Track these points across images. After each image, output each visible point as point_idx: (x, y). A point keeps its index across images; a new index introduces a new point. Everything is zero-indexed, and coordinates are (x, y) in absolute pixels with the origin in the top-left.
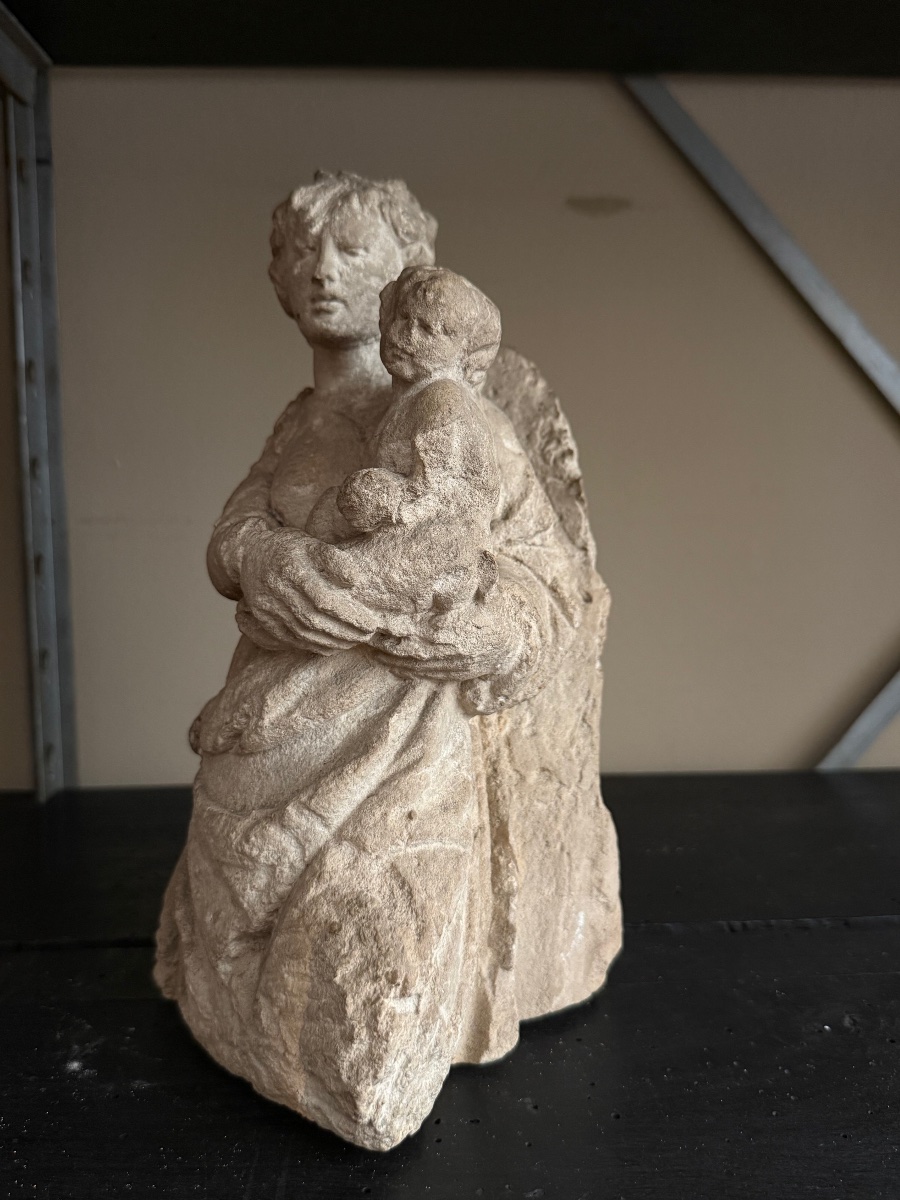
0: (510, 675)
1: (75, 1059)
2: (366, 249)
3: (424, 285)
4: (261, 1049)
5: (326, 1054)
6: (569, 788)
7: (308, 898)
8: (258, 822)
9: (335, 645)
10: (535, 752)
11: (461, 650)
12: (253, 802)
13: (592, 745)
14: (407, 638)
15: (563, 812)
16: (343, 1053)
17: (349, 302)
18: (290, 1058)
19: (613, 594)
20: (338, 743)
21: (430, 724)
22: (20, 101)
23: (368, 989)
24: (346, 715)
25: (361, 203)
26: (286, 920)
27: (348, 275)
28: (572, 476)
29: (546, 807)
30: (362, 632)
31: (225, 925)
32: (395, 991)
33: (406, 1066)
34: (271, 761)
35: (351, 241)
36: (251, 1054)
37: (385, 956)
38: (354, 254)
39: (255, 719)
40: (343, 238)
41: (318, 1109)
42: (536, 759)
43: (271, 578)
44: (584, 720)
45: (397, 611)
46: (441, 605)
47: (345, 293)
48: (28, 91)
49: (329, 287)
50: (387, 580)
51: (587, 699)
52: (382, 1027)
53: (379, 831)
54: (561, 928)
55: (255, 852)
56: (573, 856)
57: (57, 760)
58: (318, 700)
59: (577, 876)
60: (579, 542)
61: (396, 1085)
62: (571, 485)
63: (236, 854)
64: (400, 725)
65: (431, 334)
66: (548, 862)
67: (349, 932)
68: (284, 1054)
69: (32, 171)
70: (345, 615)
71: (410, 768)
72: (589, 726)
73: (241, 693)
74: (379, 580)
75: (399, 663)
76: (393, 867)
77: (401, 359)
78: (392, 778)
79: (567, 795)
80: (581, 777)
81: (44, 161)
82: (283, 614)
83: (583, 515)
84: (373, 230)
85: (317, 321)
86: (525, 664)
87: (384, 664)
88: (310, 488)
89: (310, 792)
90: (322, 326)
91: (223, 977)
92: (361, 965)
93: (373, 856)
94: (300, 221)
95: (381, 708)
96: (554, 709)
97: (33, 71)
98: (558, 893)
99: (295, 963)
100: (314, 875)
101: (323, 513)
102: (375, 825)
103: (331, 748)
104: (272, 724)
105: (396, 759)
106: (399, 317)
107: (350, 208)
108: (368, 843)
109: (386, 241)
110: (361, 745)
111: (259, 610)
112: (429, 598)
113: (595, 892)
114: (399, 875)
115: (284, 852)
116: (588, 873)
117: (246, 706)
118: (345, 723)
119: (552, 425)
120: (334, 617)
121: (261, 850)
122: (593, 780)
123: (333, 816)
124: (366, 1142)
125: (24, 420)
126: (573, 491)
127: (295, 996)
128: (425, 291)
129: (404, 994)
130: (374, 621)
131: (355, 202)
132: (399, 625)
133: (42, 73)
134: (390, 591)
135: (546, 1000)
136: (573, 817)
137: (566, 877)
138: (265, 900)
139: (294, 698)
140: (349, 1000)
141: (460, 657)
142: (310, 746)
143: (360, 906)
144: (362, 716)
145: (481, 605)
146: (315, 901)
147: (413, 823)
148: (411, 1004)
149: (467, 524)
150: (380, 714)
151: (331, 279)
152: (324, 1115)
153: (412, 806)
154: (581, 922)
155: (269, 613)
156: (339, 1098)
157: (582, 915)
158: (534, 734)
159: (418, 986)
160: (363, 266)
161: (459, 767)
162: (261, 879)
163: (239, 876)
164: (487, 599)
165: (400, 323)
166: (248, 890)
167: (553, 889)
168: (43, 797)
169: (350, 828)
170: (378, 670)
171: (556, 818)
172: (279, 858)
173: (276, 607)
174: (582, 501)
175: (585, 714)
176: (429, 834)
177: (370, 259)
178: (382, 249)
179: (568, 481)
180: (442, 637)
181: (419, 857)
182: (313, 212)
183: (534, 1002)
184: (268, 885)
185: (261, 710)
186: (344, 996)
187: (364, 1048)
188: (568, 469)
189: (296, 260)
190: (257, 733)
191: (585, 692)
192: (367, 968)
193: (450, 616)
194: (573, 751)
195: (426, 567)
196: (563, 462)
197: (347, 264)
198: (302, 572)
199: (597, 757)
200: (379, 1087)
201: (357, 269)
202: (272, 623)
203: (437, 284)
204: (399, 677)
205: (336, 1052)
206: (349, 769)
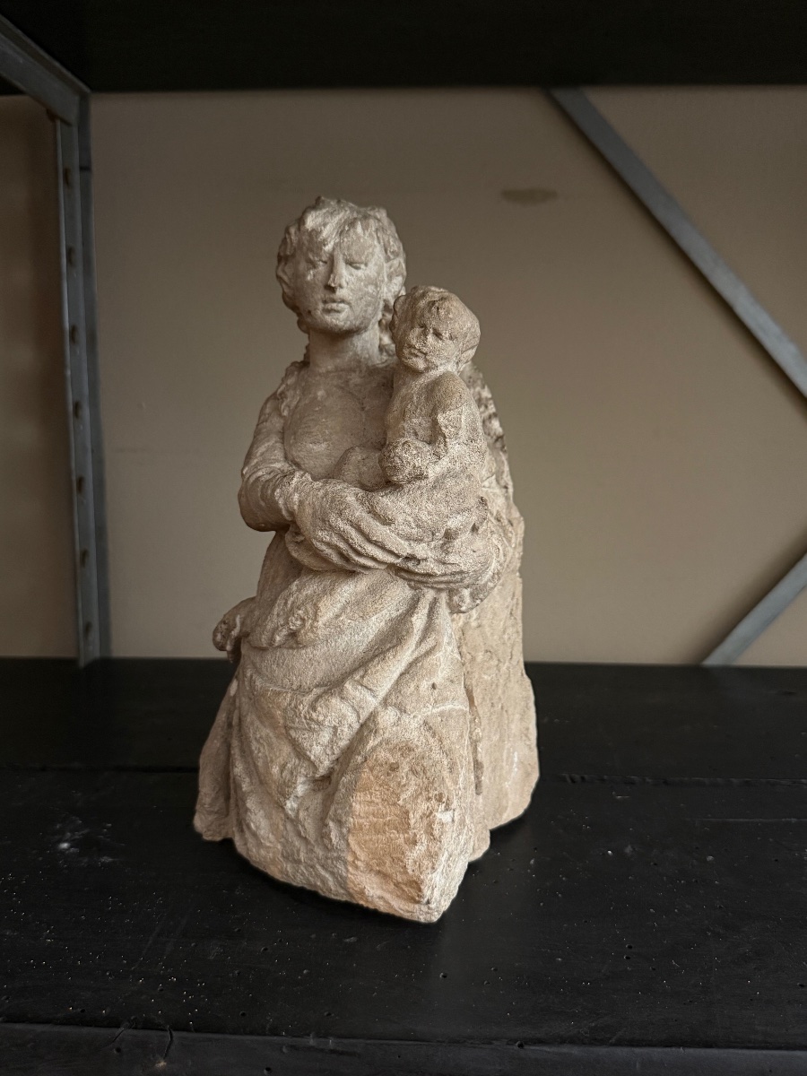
0: (485, 585)
2: (366, 265)
3: (437, 304)
4: (330, 861)
5: (394, 856)
6: (504, 663)
7: (368, 748)
8: (319, 697)
9: (377, 566)
10: (481, 639)
11: (463, 568)
12: (308, 682)
13: (518, 632)
14: (426, 560)
15: (501, 681)
16: (408, 853)
17: (353, 304)
18: (359, 863)
19: (525, 521)
20: (371, 637)
21: (437, 621)
22: (66, 123)
23: (423, 806)
24: (375, 617)
25: (363, 230)
26: (351, 765)
27: (353, 283)
28: (497, 433)
29: (489, 678)
30: (398, 556)
31: (292, 773)
32: (442, 807)
33: (449, 859)
34: (320, 652)
35: (356, 258)
36: (318, 867)
37: (433, 783)
38: (357, 268)
39: (310, 621)
40: (350, 255)
41: (381, 898)
42: (482, 644)
43: (333, 518)
44: (511, 614)
45: (419, 540)
46: (449, 536)
47: (350, 297)
48: (73, 116)
49: (340, 293)
50: (417, 519)
51: (512, 599)
52: (436, 833)
53: (414, 698)
54: (504, 764)
55: (321, 718)
56: (510, 713)
57: (94, 636)
58: (359, 607)
59: (513, 726)
60: (503, 483)
61: (443, 873)
62: (497, 440)
63: (304, 720)
64: (419, 621)
65: (441, 339)
66: (494, 718)
67: (405, 768)
68: (354, 862)
69: (76, 177)
70: (389, 546)
71: (428, 653)
72: (515, 619)
73: (293, 602)
74: (412, 520)
75: (417, 578)
76: (426, 723)
77: (417, 356)
78: (416, 661)
79: (504, 668)
80: (512, 655)
81: (85, 168)
82: (342, 545)
83: (506, 463)
84: (371, 250)
85: (328, 318)
86: (496, 576)
87: (404, 579)
88: (324, 445)
89: (361, 673)
90: (332, 322)
91: (290, 812)
92: (416, 791)
93: (412, 716)
94: (314, 239)
95: (401, 611)
96: (491, 607)
97: (77, 98)
98: (501, 740)
99: (362, 794)
100: (371, 731)
101: (351, 468)
102: (411, 694)
103: (366, 641)
104: (325, 625)
105: (417, 647)
106: (416, 325)
107: (355, 233)
108: (408, 707)
109: (379, 258)
110: (394, 636)
111: (319, 541)
112: (443, 531)
113: (524, 738)
114: (430, 728)
115: (344, 717)
116: (519, 723)
117: (300, 612)
118: (375, 624)
119: (479, 394)
120: (383, 548)
121: (326, 716)
122: (519, 659)
123: (379, 688)
124: (421, 917)
125: (68, 373)
126: (498, 445)
127: (362, 818)
128: (438, 309)
129: (447, 809)
130: (405, 548)
131: (359, 229)
132: (420, 550)
133: (84, 98)
134: (418, 526)
135: (498, 816)
136: (508, 685)
137: (506, 728)
138: (329, 752)
139: (339, 606)
140: (411, 815)
141: (461, 572)
142: (350, 640)
143: (410, 751)
144: (387, 618)
145: (475, 534)
146: (374, 749)
147: (436, 691)
148: (448, 816)
149: (469, 477)
150: (400, 615)
151: (341, 286)
152: (386, 902)
153: (434, 680)
154: (516, 759)
155: (329, 544)
156: (404, 887)
157: (516, 754)
158: (479, 626)
159: (455, 804)
160: (363, 277)
161: (452, 652)
162: (325, 736)
163: (306, 736)
164: (480, 531)
165: (417, 330)
166: (315, 746)
167: (498, 737)
169: (393, 697)
170: (400, 582)
171: (497, 686)
172: (340, 721)
173: (335, 540)
174: (505, 452)
175: (512, 610)
176: (447, 699)
177: (368, 272)
178: (376, 264)
179: (495, 437)
180: (452, 558)
181: (441, 714)
182: (324, 234)
183: (490, 818)
184: (331, 741)
185: (316, 614)
186: (407, 813)
187: (423, 848)
188: (494, 427)
189: (309, 269)
190: (312, 632)
191: (511, 593)
192: (421, 793)
193: (457, 543)
194: (506, 637)
195: (444, 509)
196: (490, 422)
197: (351, 275)
198: (357, 514)
199: (521, 641)
200: (434, 875)
201: (359, 279)
202: (328, 551)
203: (447, 304)
204: (414, 588)
205: (403, 853)
206: (390, 655)
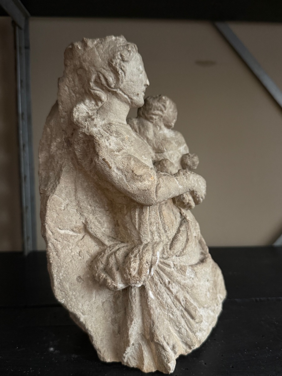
1: (51, 347)
22: (20, 28)
48: (23, 26)
57: (30, 242)
69: (23, 51)
81: (27, 48)
97: (24, 18)
125: (21, 132)
133: (27, 18)
168: (26, 253)
